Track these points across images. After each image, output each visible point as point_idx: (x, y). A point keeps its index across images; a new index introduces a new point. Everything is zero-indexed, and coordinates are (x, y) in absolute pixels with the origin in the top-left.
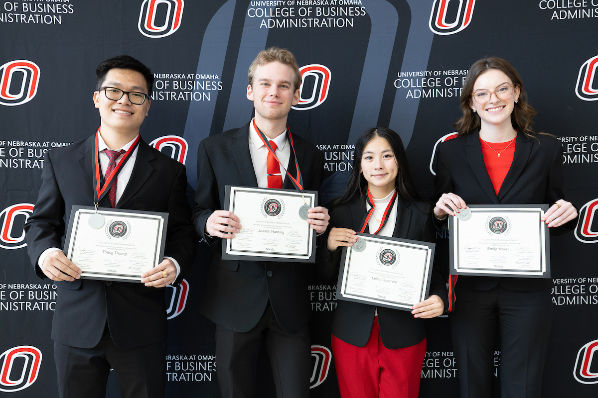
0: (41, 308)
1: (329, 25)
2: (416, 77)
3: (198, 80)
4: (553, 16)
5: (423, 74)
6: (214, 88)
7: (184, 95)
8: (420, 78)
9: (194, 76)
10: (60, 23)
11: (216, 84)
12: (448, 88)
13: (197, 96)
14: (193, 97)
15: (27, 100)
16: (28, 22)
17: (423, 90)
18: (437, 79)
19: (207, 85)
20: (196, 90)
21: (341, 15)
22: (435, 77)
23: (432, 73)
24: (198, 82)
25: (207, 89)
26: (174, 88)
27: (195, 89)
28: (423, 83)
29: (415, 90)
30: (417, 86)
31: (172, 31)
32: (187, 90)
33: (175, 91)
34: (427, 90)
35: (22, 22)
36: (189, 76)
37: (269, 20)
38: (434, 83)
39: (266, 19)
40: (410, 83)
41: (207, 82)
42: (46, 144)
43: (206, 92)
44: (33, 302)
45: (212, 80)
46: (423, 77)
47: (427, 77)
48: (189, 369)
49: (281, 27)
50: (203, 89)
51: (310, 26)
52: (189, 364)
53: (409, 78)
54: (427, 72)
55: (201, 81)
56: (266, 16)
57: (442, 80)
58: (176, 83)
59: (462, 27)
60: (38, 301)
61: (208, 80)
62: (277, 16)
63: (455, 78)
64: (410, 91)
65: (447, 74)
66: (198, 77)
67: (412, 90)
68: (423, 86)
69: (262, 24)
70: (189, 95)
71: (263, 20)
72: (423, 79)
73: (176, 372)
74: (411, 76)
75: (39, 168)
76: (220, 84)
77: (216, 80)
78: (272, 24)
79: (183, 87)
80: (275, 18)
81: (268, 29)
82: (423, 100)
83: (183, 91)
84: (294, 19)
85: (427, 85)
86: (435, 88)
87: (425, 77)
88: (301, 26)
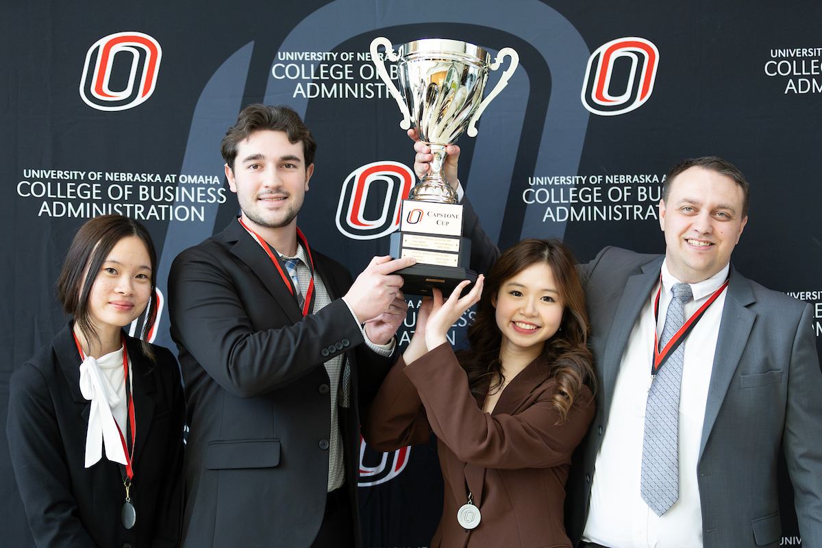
2: (560, 186)
3: (184, 185)
4: (788, 88)
5: (572, 180)
6: (212, 199)
7: (159, 211)
8: (566, 188)
9: (177, 179)
11: (215, 193)
12: (613, 204)
13: (182, 213)
14: (174, 214)
17: (572, 208)
19: (199, 195)
20: (180, 203)
22: (592, 187)
23: (587, 180)
24: (183, 189)
25: (199, 201)
26: (141, 199)
27: (177, 200)
28: (571, 195)
29: (558, 208)
31: (139, 100)
32: (163, 202)
33: (142, 203)
34: (578, 208)
36: (168, 178)
37: (309, 84)
38: (590, 196)
39: (304, 83)
40: (550, 196)
41: (199, 189)
43: (198, 206)
45: (208, 185)
46: (571, 186)
47: (579, 186)
49: (329, 96)
50: (192, 200)
51: (380, 97)
53: (548, 187)
54: (578, 177)
55: (188, 186)
56: (303, 77)
57: (604, 192)
58: (144, 190)
59: (638, 103)
61: (201, 185)
62: (322, 78)
63: (625, 188)
64: (549, 209)
65: (611, 182)
66: (183, 179)
68: (571, 201)
69: (296, 92)
70: (167, 210)
71: (299, 85)
72: (571, 189)
76: (222, 192)
77: (216, 186)
78: (313, 90)
79: (157, 196)
80: (319, 82)
81: (308, 100)
82: (571, 224)
83: (156, 204)
84: (352, 84)
85: (578, 199)
86: (592, 204)
87: (576, 186)
88: (364, 96)
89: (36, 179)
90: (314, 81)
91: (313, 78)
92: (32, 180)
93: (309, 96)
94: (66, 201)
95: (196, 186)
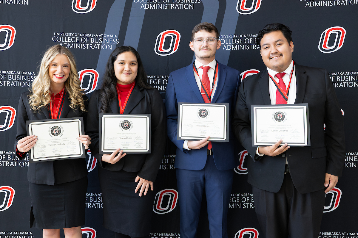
0: (14, 165)
1: (179, 8)
2: (229, 38)
3: (105, 38)
4: (307, 5)
5: (233, 36)
6: (114, 42)
7: (97, 46)
8: (231, 39)
9: (103, 36)
10: (28, 4)
11: (115, 40)
12: (246, 44)
13: (105, 47)
14: (102, 47)
15: (8, 47)
16: (10, 3)
17: (233, 46)
18: (240, 39)
19: (110, 41)
20: (104, 44)
21: (187, 2)
22: (239, 38)
23: (238, 36)
24: (105, 39)
25: (110, 43)
26: (92, 42)
28: (232, 41)
29: (228, 46)
30: (229, 43)
31: (91, 10)
32: (99, 43)
33: (92, 43)
34: (234, 45)
35: (6, 3)
36: (100, 35)
37: (146, 4)
38: (239, 42)
39: (144, 4)
40: (225, 41)
41: (110, 39)
42: (19, 72)
43: (110, 45)
44: (10, 161)
45: (113, 38)
46: (232, 38)
47: (235, 38)
48: (97, 201)
49: (152, 8)
50: (108, 43)
51: (169, 8)
52: (98, 198)
53: (225, 38)
54: (235, 35)
55: (107, 38)
56: (144, 2)
57: (243, 40)
58: (92, 39)
59: (255, 10)
60: (13, 161)
61: (111, 38)
62: (150, 2)
63: (250, 39)
64: (225, 46)
65: (246, 37)
66: (105, 36)
67: (226, 45)
68: (232, 43)
69: (142, 7)
70: (100, 46)
71: (143, 4)
72: (232, 39)
73: (90, 202)
74: (225, 37)
75: (14, 86)
76: (118, 40)
77: (115, 38)
78: (147, 6)
79: (97, 41)
80: (149, 4)
81: (145, 10)
82: (232, 51)
83: (96, 44)
84: (160, 4)
85: (235, 43)
86: (239, 44)
87: (234, 38)
88: (164, 8)
89: (58, 36)
90: (147, 3)
91: (147, 2)
92: (57, 36)
93: (146, 8)
94: (68, 43)
95: (109, 38)
